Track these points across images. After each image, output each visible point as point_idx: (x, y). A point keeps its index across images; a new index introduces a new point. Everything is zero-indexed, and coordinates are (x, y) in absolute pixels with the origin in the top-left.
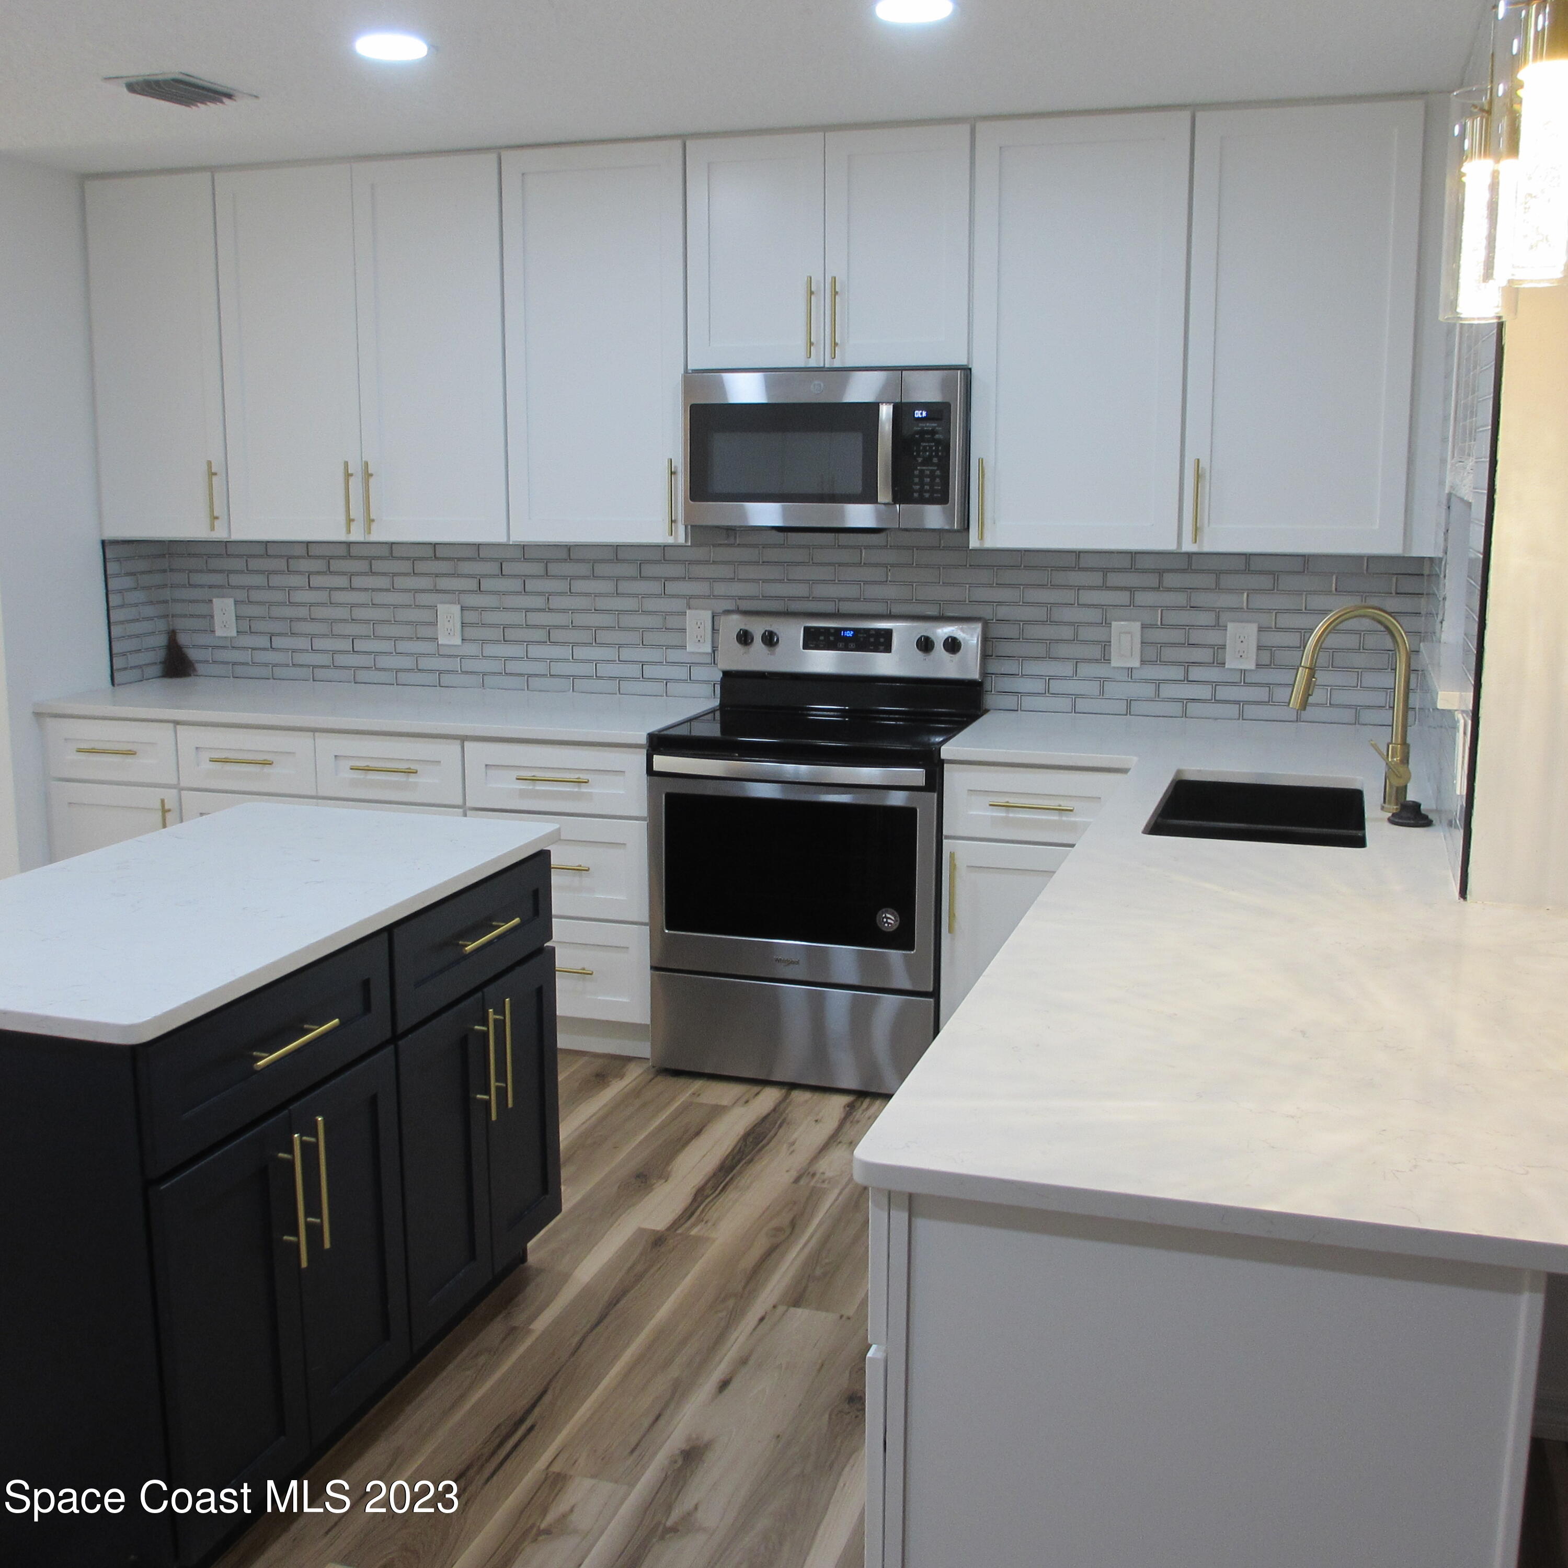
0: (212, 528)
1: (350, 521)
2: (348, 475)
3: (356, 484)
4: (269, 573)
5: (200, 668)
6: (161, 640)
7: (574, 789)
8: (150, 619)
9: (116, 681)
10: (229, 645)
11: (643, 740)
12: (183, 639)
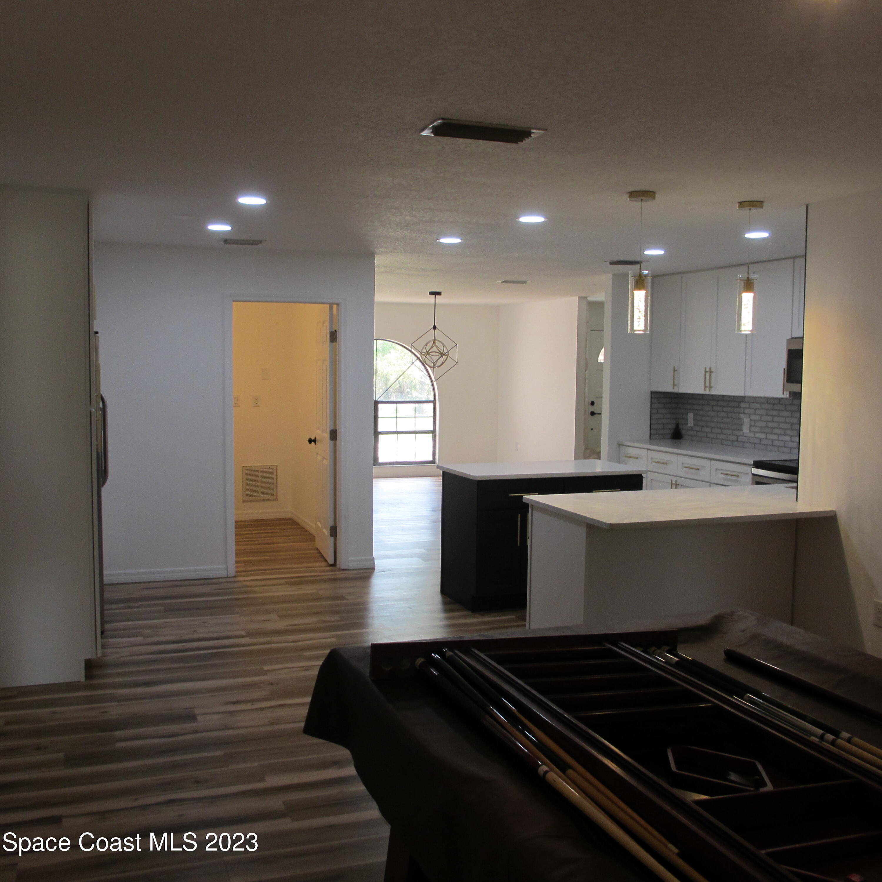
0: (674, 388)
1: (705, 387)
2: (706, 372)
3: (708, 375)
4: (703, 405)
5: (684, 437)
6: (673, 426)
7: (735, 478)
8: (668, 418)
9: (651, 437)
10: (691, 429)
11: (752, 463)
12: (680, 426)
